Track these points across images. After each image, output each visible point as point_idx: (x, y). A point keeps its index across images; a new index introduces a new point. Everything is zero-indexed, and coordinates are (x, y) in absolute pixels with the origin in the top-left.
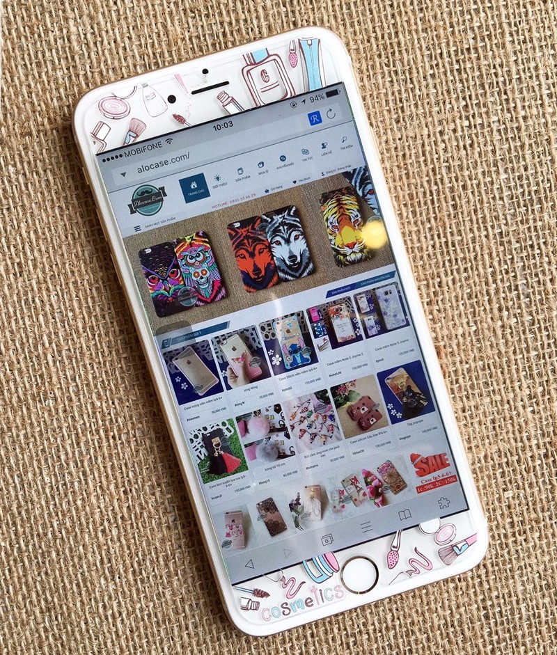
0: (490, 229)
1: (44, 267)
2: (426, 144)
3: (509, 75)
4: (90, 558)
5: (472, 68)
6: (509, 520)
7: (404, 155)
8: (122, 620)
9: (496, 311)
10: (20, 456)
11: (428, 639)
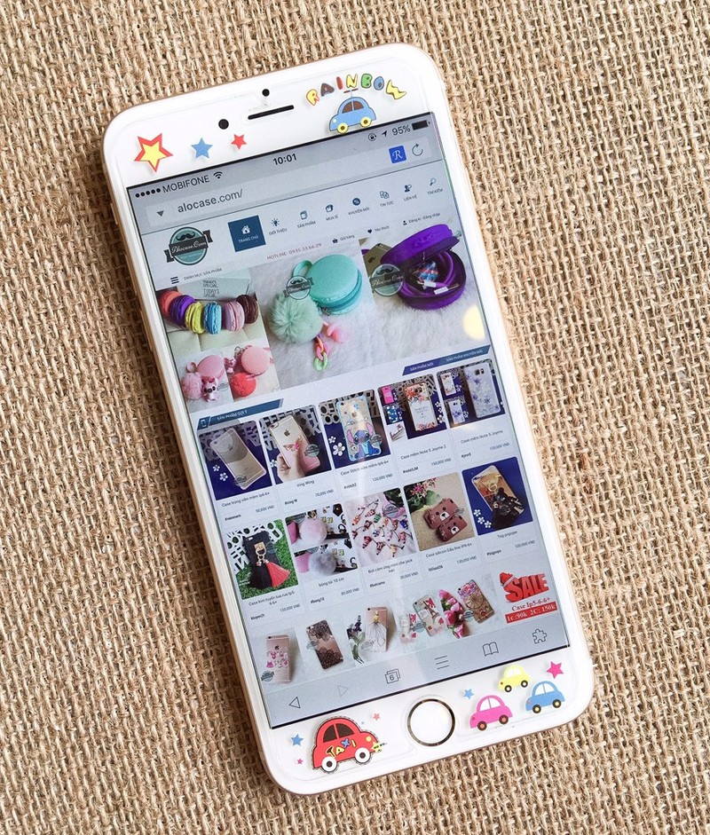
0: (636, 306)
1: (93, 382)
2: (552, 207)
3: (648, 118)
4: (166, 739)
5: (603, 111)
6: (682, 666)
7: (526, 222)
8: (209, 816)
9: (650, 407)
10: (74, 617)
11: (590, 821)
